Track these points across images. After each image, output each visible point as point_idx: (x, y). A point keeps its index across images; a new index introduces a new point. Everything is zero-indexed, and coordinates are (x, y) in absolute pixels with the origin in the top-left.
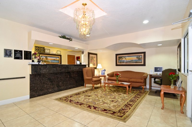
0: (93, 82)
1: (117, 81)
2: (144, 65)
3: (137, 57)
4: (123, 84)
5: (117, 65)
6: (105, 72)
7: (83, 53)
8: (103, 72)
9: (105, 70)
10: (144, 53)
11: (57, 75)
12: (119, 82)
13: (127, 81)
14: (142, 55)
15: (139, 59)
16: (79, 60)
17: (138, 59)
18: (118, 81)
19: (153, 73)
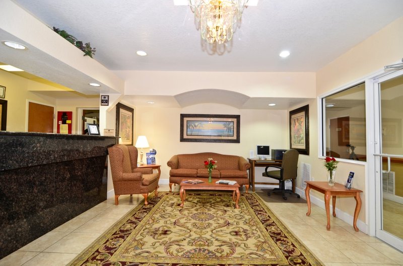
0: (145, 187)
1: (210, 178)
2: (237, 141)
3: (224, 125)
4: (227, 184)
5: (182, 140)
6: (155, 156)
7: (105, 102)
8: (151, 156)
9: (154, 153)
10: (238, 117)
11: (27, 173)
12: (214, 180)
13: (216, 176)
14: (233, 122)
15: (229, 129)
16: (68, 122)
17: (225, 129)
18: (212, 178)
19: (255, 156)
